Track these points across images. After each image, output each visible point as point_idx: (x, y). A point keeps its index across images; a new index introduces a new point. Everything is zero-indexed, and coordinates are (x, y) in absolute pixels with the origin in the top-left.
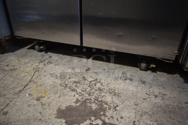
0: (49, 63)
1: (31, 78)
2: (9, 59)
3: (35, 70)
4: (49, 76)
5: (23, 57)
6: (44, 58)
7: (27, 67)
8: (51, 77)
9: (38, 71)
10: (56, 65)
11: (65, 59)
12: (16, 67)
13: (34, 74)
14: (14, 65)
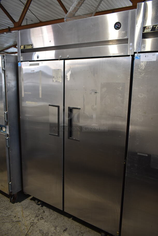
0: (41, 219)
1: (28, 232)
2: (17, 210)
3: (31, 224)
4: (38, 232)
5: (26, 209)
6: (39, 213)
7: (27, 220)
8: (40, 233)
9: (33, 225)
10: (46, 221)
11: (53, 216)
12: (20, 219)
13: (30, 228)
14: (19, 216)
